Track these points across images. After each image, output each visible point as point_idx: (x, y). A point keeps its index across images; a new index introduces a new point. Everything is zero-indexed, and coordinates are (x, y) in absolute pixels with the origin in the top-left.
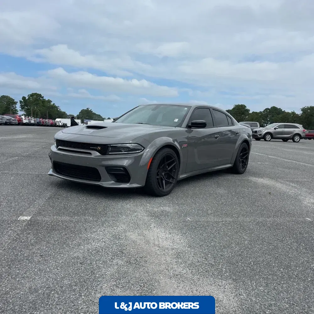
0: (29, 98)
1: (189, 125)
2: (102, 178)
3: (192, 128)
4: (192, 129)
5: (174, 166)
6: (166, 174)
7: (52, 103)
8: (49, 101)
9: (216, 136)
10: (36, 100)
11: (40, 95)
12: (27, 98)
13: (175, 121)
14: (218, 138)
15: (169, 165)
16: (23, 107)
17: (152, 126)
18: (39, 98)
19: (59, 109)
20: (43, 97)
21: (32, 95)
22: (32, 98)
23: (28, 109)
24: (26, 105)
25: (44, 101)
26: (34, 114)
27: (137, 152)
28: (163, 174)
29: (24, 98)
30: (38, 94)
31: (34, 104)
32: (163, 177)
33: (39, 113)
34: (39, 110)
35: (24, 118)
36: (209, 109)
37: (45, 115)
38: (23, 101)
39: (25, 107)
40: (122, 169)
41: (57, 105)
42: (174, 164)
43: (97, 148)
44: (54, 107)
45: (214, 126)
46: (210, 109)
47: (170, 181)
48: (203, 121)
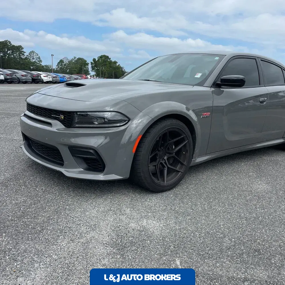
0: (98, 60)
1: (218, 82)
2: (65, 163)
3: (222, 87)
4: (222, 89)
5: (185, 145)
6: (170, 157)
7: (118, 64)
8: (115, 63)
9: (261, 99)
10: (105, 61)
11: (107, 57)
12: (97, 60)
13: (196, 76)
14: (265, 103)
15: (177, 144)
16: (93, 68)
17: (158, 84)
18: (107, 60)
19: (123, 70)
20: (110, 59)
21: (101, 57)
22: (101, 60)
23: (97, 70)
24: (96, 66)
25: (111, 62)
26: (102, 74)
27: (118, 125)
28: (165, 158)
29: (94, 60)
30: (106, 56)
31: (102, 65)
32: (165, 163)
33: (106, 73)
34: (106, 70)
35: (90, 77)
36: (255, 59)
37: (112, 75)
38: (93, 62)
39: (96, 68)
40: (91, 151)
41: (122, 66)
42: (184, 144)
43: (60, 116)
44: (119, 68)
45: (260, 83)
46: (257, 60)
47: (178, 169)
48: (241, 77)
